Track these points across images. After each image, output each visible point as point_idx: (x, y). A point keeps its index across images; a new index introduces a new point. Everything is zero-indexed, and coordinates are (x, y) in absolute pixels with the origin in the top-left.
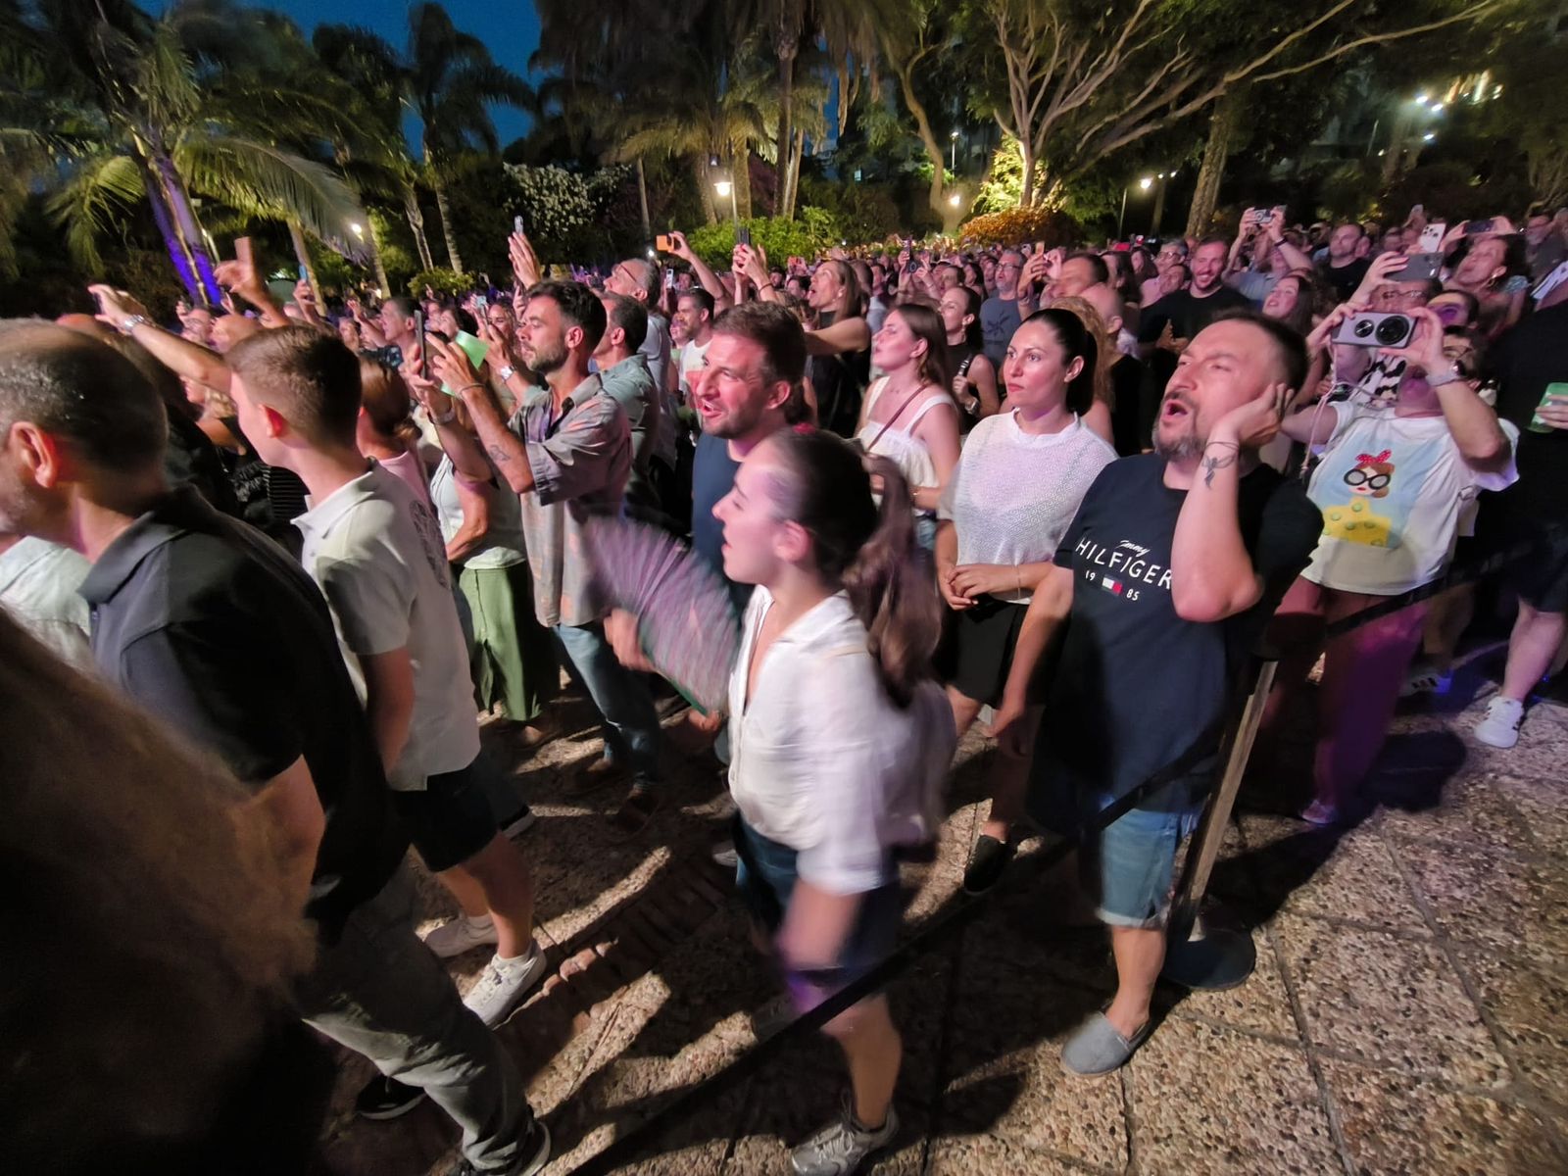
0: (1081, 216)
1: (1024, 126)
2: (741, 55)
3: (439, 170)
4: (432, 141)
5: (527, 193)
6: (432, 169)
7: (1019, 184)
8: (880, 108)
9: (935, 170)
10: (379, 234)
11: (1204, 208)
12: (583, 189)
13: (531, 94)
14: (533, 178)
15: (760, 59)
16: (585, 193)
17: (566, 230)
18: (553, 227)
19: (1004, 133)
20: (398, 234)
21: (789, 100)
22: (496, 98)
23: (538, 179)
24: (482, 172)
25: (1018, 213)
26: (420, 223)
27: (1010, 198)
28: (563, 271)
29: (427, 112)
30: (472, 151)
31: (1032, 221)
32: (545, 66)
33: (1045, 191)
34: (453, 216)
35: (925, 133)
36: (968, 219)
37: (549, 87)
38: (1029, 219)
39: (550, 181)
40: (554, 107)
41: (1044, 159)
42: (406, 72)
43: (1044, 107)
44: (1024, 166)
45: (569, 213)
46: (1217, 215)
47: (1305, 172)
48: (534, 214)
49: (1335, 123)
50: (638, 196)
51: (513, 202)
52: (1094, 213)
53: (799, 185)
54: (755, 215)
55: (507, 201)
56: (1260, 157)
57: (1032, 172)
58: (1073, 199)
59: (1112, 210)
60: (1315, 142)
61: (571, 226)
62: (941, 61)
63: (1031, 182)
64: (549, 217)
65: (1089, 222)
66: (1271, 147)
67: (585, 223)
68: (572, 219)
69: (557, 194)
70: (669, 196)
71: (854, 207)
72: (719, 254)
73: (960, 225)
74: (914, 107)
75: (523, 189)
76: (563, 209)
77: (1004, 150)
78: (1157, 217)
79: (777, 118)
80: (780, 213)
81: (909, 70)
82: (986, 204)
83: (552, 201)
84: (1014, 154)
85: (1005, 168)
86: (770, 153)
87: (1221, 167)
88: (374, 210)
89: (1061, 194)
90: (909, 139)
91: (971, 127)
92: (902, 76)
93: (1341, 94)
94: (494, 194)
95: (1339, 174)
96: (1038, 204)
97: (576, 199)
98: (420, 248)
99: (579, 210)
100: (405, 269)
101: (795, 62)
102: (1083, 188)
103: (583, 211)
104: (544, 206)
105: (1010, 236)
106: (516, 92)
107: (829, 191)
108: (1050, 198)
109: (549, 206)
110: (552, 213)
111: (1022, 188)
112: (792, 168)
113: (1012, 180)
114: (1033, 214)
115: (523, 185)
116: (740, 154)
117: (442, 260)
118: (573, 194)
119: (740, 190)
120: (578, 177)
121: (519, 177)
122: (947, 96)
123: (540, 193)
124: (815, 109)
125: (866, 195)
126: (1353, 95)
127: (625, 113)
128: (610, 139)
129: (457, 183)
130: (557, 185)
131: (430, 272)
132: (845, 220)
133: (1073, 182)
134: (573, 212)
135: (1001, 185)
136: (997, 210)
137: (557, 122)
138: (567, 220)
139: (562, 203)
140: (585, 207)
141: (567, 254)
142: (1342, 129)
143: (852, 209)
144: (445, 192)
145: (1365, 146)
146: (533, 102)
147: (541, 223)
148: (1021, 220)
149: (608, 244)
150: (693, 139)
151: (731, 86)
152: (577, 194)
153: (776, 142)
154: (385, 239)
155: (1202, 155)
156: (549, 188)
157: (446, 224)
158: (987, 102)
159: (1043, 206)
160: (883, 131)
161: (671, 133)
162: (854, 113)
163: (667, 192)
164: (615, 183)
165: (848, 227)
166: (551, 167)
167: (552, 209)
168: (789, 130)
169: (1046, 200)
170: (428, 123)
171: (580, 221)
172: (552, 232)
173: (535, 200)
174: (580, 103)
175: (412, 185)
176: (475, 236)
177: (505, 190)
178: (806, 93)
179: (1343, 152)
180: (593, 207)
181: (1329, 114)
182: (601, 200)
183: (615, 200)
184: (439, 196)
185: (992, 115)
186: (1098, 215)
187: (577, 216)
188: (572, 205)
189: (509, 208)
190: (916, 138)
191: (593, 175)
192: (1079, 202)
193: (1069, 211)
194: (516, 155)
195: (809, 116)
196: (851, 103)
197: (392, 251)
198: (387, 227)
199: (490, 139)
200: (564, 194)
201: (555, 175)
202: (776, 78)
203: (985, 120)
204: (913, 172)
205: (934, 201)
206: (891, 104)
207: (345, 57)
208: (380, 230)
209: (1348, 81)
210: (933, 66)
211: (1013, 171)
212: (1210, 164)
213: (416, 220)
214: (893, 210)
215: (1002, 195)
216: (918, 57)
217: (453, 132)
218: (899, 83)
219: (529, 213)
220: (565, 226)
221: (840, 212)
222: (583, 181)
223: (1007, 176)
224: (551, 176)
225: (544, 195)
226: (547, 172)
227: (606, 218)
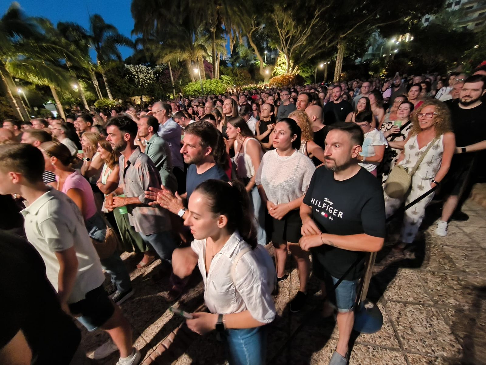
0: (304, 75)
1: (286, 50)
2: (199, 30)
3: (103, 67)
4: (100, 58)
5: (133, 73)
6: (100, 66)
7: (285, 67)
8: (242, 45)
9: (260, 63)
10: (84, 88)
11: (338, 72)
12: (152, 72)
13: (132, 43)
14: (135, 69)
15: (205, 32)
16: (152, 73)
17: (147, 84)
18: (142, 84)
19: (280, 52)
20: (90, 88)
21: (215, 44)
22: (121, 44)
23: (137, 69)
24: (117, 68)
25: (286, 75)
27: (283, 71)
28: (147, 97)
29: (98, 49)
30: (113, 61)
31: (290, 78)
32: (136, 34)
33: (293, 69)
34: (108, 81)
35: (257, 52)
36: (271, 77)
37: (138, 41)
38: (289, 77)
39: (140, 69)
41: (292, 59)
42: (90, 37)
43: (291, 45)
44: (287, 62)
45: (147, 79)
46: (342, 74)
47: (364, 61)
48: (136, 80)
49: (371, 48)
50: (169, 73)
51: (129, 77)
53: (220, 69)
54: (207, 79)
55: (126, 76)
56: (352, 57)
57: (289, 63)
58: (301, 71)
59: (313, 73)
60: (366, 53)
61: (148, 84)
62: (260, 31)
63: (289, 66)
64: (141, 81)
65: (307, 77)
66: (355, 55)
67: (153, 82)
68: (148, 81)
69: (143, 73)
70: (180, 73)
71: (237, 75)
72: (196, 91)
73: (269, 79)
74: (252, 45)
75: (132, 72)
76: (145, 78)
77: (280, 57)
78: (325, 75)
79: (211, 49)
80: (214, 78)
81: (250, 34)
82: (276, 73)
83: (141, 76)
84: (283, 58)
85: (281, 62)
86: (210, 60)
87: (342, 60)
88: (81, 80)
89: (298, 70)
90: (252, 54)
91: (270, 50)
92: (248, 36)
93: (372, 40)
94: (122, 74)
95: (373, 62)
96: (292, 73)
97: (149, 75)
98: (98, 92)
99: (150, 78)
100: (93, 99)
101: (216, 32)
102: (304, 67)
103: (152, 78)
104: (139, 77)
105: (284, 82)
106: (128, 42)
107: (229, 70)
108: (295, 71)
109: (141, 77)
110: (142, 79)
111: (287, 68)
112: (217, 64)
113: (283, 65)
114: (290, 76)
115: (131, 71)
116: (201, 60)
117: (105, 95)
118: (148, 73)
119: (201, 71)
120: (149, 68)
121: (130, 68)
122: (262, 42)
123: (137, 73)
124: (223, 46)
125: (240, 71)
126: (375, 39)
127: (163, 49)
128: (159, 57)
129: (109, 71)
130: (143, 71)
131: (102, 100)
132: (235, 79)
133: (301, 66)
134: (149, 79)
135: (281, 67)
136: (280, 75)
137: (141, 51)
138: (147, 81)
139: (145, 76)
140: (152, 77)
141: (148, 92)
142: (373, 49)
143: (237, 76)
144: (105, 74)
145: (379, 54)
146: (134, 45)
147: (138, 83)
148: (287, 78)
149: (160, 88)
150: (186, 56)
151: (197, 40)
152: (149, 73)
153: (212, 56)
154: (86, 89)
155: (336, 57)
156: (140, 72)
157: (106, 84)
158: (274, 43)
159: (293, 73)
160: (244, 52)
161: (178, 54)
162: (235, 47)
163: (179, 72)
164: (162, 70)
165: (236, 81)
166: (140, 65)
167: (142, 78)
168: (215, 53)
169: (294, 71)
170: (98, 52)
171: (151, 82)
172: (142, 85)
173: (136, 76)
174: (148, 45)
175: (94, 72)
176: (116, 88)
177: (126, 73)
178: (219, 42)
179: (373, 55)
180: (155, 77)
181: (369, 46)
182: (157, 75)
183: (162, 75)
184: (103, 75)
185: (276, 47)
186: (309, 75)
187: (150, 80)
188: (148, 77)
189: (127, 78)
190: (254, 54)
191: (155, 67)
192: (303, 71)
193: (301, 74)
194: (129, 61)
195: (221, 49)
196: (234, 44)
197: (88, 93)
198: (86, 85)
199: (119, 57)
200: (145, 73)
201: (142, 68)
202: (210, 37)
203: (274, 48)
204: (254, 63)
205: (261, 72)
206: (246, 44)
207: (68, 32)
208: (84, 87)
209: (373, 36)
210: (257, 33)
211: (283, 63)
212: (339, 60)
213: (96, 83)
214: (249, 75)
215: (281, 70)
216: (253, 30)
217: (107, 55)
218: (248, 38)
219: (134, 80)
220: (146, 84)
221: (233, 76)
222: (151, 69)
223: (282, 65)
224: (141, 68)
225: (139, 74)
226: (139, 67)
227: (160, 81)
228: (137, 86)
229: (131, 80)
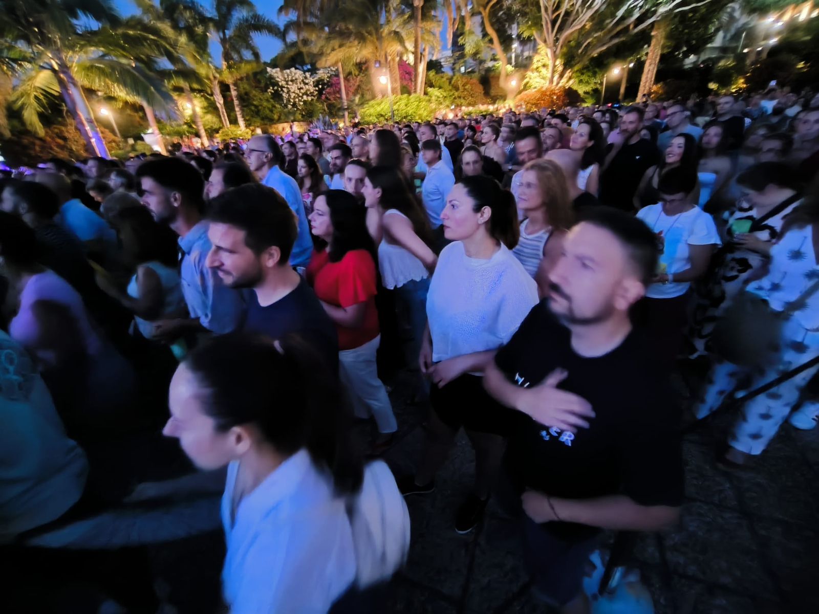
0: (581, 90)
1: (551, 38)
2: (393, 5)
3: (231, 73)
4: (227, 57)
5: (280, 84)
6: (227, 71)
7: (547, 73)
8: (471, 33)
9: (503, 65)
10: (202, 108)
11: (647, 84)
12: (311, 80)
13: (279, 29)
14: (283, 75)
15: (403, 7)
16: (312, 83)
18: (295, 102)
19: (539, 44)
20: (212, 108)
21: (419, 30)
22: (261, 32)
23: (286, 77)
24: (255, 74)
25: (547, 89)
26: (222, 102)
27: (543, 81)
28: (301, 125)
29: (224, 41)
30: (248, 62)
31: (554, 93)
32: (287, 14)
33: (561, 76)
34: (241, 98)
35: (497, 46)
36: (520, 92)
37: (288, 26)
39: (292, 77)
40: (292, 37)
41: (561, 58)
42: (211, 19)
43: (561, 29)
44: (550, 63)
45: (303, 94)
46: (655, 88)
47: (703, 62)
48: (284, 95)
49: (721, 34)
50: (339, 83)
51: (273, 89)
52: (588, 88)
53: (427, 76)
54: (402, 93)
55: (269, 88)
56: (679, 54)
57: (555, 66)
58: (577, 80)
59: (598, 86)
60: (709, 45)
61: (305, 102)
63: (554, 72)
64: (292, 97)
65: (586, 93)
66: (685, 49)
67: (312, 100)
68: (305, 97)
69: (297, 84)
70: (357, 84)
71: (458, 87)
72: (382, 115)
73: (516, 95)
74: (490, 31)
75: (278, 82)
76: (300, 92)
77: (539, 54)
78: (622, 90)
79: (413, 39)
80: (415, 92)
81: (487, 10)
82: (528, 85)
83: (294, 88)
84: (544, 56)
85: (540, 64)
86: (410, 59)
87: (657, 62)
88: (198, 95)
89: (570, 78)
90: (489, 49)
91: (523, 42)
92: (483, 14)
93: (725, 18)
94: (263, 85)
95: (721, 63)
96: (558, 83)
97: (307, 87)
98: (222, 116)
99: (309, 93)
100: (216, 126)
101: (423, 7)
102: (583, 74)
103: (311, 93)
104: (290, 91)
105: (542, 102)
106: (271, 29)
107: (444, 79)
108: (564, 80)
109: (292, 91)
110: (294, 95)
111: (549, 75)
112: (422, 67)
113: (543, 71)
114: (554, 90)
115: (278, 79)
116: (393, 60)
117: (234, 122)
118: (305, 84)
119: (393, 80)
120: (308, 74)
121: (275, 75)
122: (509, 26)
123: (287, 84)
124: (434, 34)
125: (465, 81)
126: (732, 19)
127: (329, 39)
128: (321, 54)
129: (241, 79)
130: (296, 79)
131: (228, 128)
132: (453, 94)
133: (577, 71)
134: (306, 94)
135: (538, 74)
136: (535, 88)
137: (294, 44)
138: (302, 98)
139: (300, 89)
140: (312, 91)
141: (303, 116)
142: (724, 37)
143: (457, 89)
144: (235, 84)
145: (737, 47)
146: (282, 35)
147: (289, 101)
148: (548, 93)
149: (325, 111)
150: (367, 52)
151: (388, 22)
152: (307, 84)
153: (413, 53)
154: (204, 111)
155: (647, 54)
156: (292, 81)
157: (236, 102)
158: (530, 27)
159: (560, 85)
160: (473, 44)
161: (354, 49)
162: (457, 35)
163: (356, 82)
164: (328, 77)
165: (455, 98)
166: (293, 70)
167: (294, 92)
168: (420, 46)
169: (562, 82)
170: (224, 47)
171: (310, 99)
172: (294, 105)
173: (284, 87)
174: (305, 34)
175: (217, 82)
176: (253, 108)
177: (268, 83)
178: (429, 25)
179: (724, 50)
180: (316, 90)
181: (717, 30)
182: (320, 86)
183: (328, 86)
184: (232, 87)
185: (532, 35)
186: (591, 89)
187: (308, 95)
188: (305, 90)
189: (271, 92)
190: (492, 49)
191: (316, 73)
192: (580, 82)
193: (575, 88)
194: (274, 64)
195: (432, 38)
196: (455, 30)
197: (209, 117)
198: (206, 104)
199: (256, 55)
200: (300, 84)
201: (295, 74)
202: (412, 17)
203: (529, 38)
204: (492, 67)
205: (502, 83)
206: (478, 30)
207: (178, 12)
208: (202, 106)
209: (729, 10)
210: (501, 8)
211: (544, 66)
212: (651, 59)
213: (219, 101)
214: (479, 89)
215: (538, 80)
216: (492, 3)
217: (239, 53)
218: (482, 18)
219: (281, 95)
220: (302, 102)
221: (451, 90)
222: (311, 76)
223: (541, 69)
224: (293, 74)
225: (290, 85)
226: (291, 72)
227: (323, 97)
228: (286, 106)
229: (277, 96)
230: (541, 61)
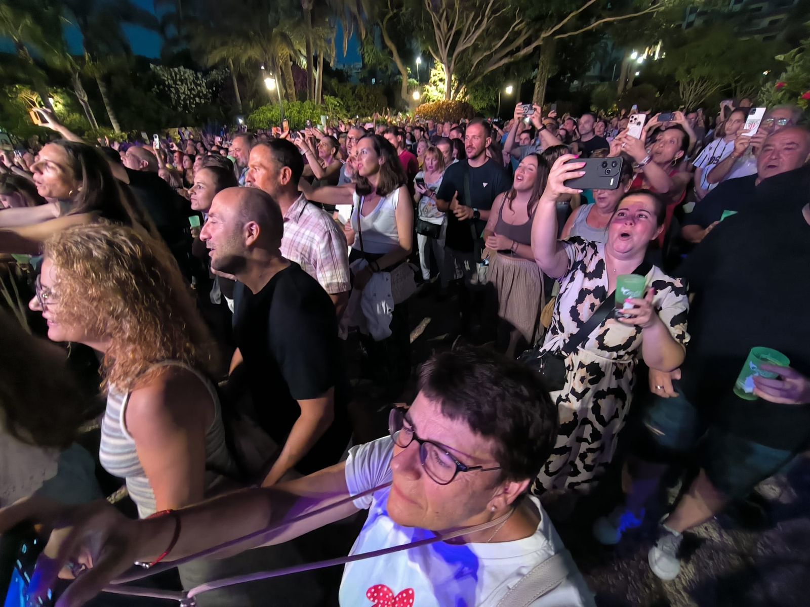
0: (477, 106)
1: (444, 55)
2: (281, 6)
3: (96, 65)
4: (89, 47)
5: (167, 83)
6: (90, 64)
7: (444, 87)
8: (369, 43)
12: (203, 81)
13: (157, 21)
14: (170, 74)
15: (292, 9)
16: (204, 84)
17: (194, 106)
18: (185, 105)
19: (435, 59)
20: (74, 105)
21: (311, 34)
23: (173, 75)
25: (443, 103)
26: (86, 99)
27: (440, 95)
31: (451, 107)
32: (164, 5)
33: (457, 91)
35: (396, 58)
36: (421, 104)
37: (167, 19)
39: (181, 76)
40: (172, 31)
41: (456, 74)
43: (453, 46)
44: (446, 78)
45: (195, 96)
47: (586, 87)
48: (172, 95)
49: (597, 64)
51: (158, 88)
52: (484, 104)
55: (154, 87)
56: (565, 79)
57: (450, 80)
58: (472, 96)
59: (493, 103)
60: (588, 74)
61: (197, 104)
62: (402, 19)
63: (450, 86)
64: (182, 98)
65: (481, 109)
66: (569, 75)
67: (206, 103)
68: (197, 100)
69: (187, 84)
71: (362, 98)
73: (416, 107)
74: (389, 44)
75: (164, 80)
76: (191, 93)
77: (436, 69)
79: (305, 43)
81: (385, 23)
82: (428, 97)
83: (183, 88)
84: (439, 72)
85: (437, 78)
86: (303, 63)
88: (59, 90)
89: (466, 94)
90: (388, 61)
92: (381, 26)
94: (145, 83)
95: (599, 89)
96: (454, 98)
97: (199, 88)
98: (87, 115)
99: (201, 94)
101: (312, 12)
102: (477, 90)
103: (203, 95)
104: (179, 91)
105: (439, 115)
107: (348, 88)
108: (460, 95)
109: (182, 91)
110: (184, 96)
111: (445, 90)
112: (317, 74)
113: (440, 84)
114: (451, 104)
115: (163, 78)
116: (286, 64)
118: (196, 85)
119: (287, 85)
120: (199, 75)
121: (160, 72)
123: (175, 83)
126: (605, 52)
129: (109, 74)
130: (186, 79)
131: (96, 130)
133: (471, 88)
134: (198, 95)
135: (435, 87)
136: (433, 101)
137: (176, 40)
138: (194, 100)
139: (190, 90)
140: (205, 93)
141: (196, 120)
142: (601, 68)
143: (361, 99)
144: (103, 79)
146: (159, 27)
147: (178, 102)
148: (445, 107)
151: (277, 23)
152: (200, 85)
155: (535, 77)
156: (181, 81)
157: (106, 101)
158: (424, 43)
159: (457, 99)
160: (372, 55)
164: (222, 79)
165: (359, 108)
166: (182, 68)
167: (184, 93)
169: (458, 96)
171: (203, 101)
172: (185, 107)
173: (172, 87)
174: (187, 30)
175: (78, 75)
176: (133, 108)
177: (152, 81)
181: (595, 60)
182: (214, 89)
183: (223, 89)
185: (428, 50)
186: (486, 105)
187: (200, 98)
188: (196, 91)
189: (156, 92)
190: (392, 60)
191: (209, 74)
192: (475, 98)
193: (472, 102)
194: (158, 59)
198: (68, 101)
200: (191, 84)
201: (185, 73)
202: (302, 20)
203: (424, 52)
205: (404, 95)
206: (377, 42)
210: (398, 22)
211: (441, 80)
213: (83, 97)
215: (436, 93)
216: (388, 16)
218: (381, 30)
219: (169, 95)
220: (193, 104)
221: (354, 100)
222: (202, 77)
223: (438, 83)
224: (182, 73)
225: (178, 85)
226: (179, 71)
227: (218, 100)
228: (175, 108)
229: (164, 96)
230: (438, 75)
